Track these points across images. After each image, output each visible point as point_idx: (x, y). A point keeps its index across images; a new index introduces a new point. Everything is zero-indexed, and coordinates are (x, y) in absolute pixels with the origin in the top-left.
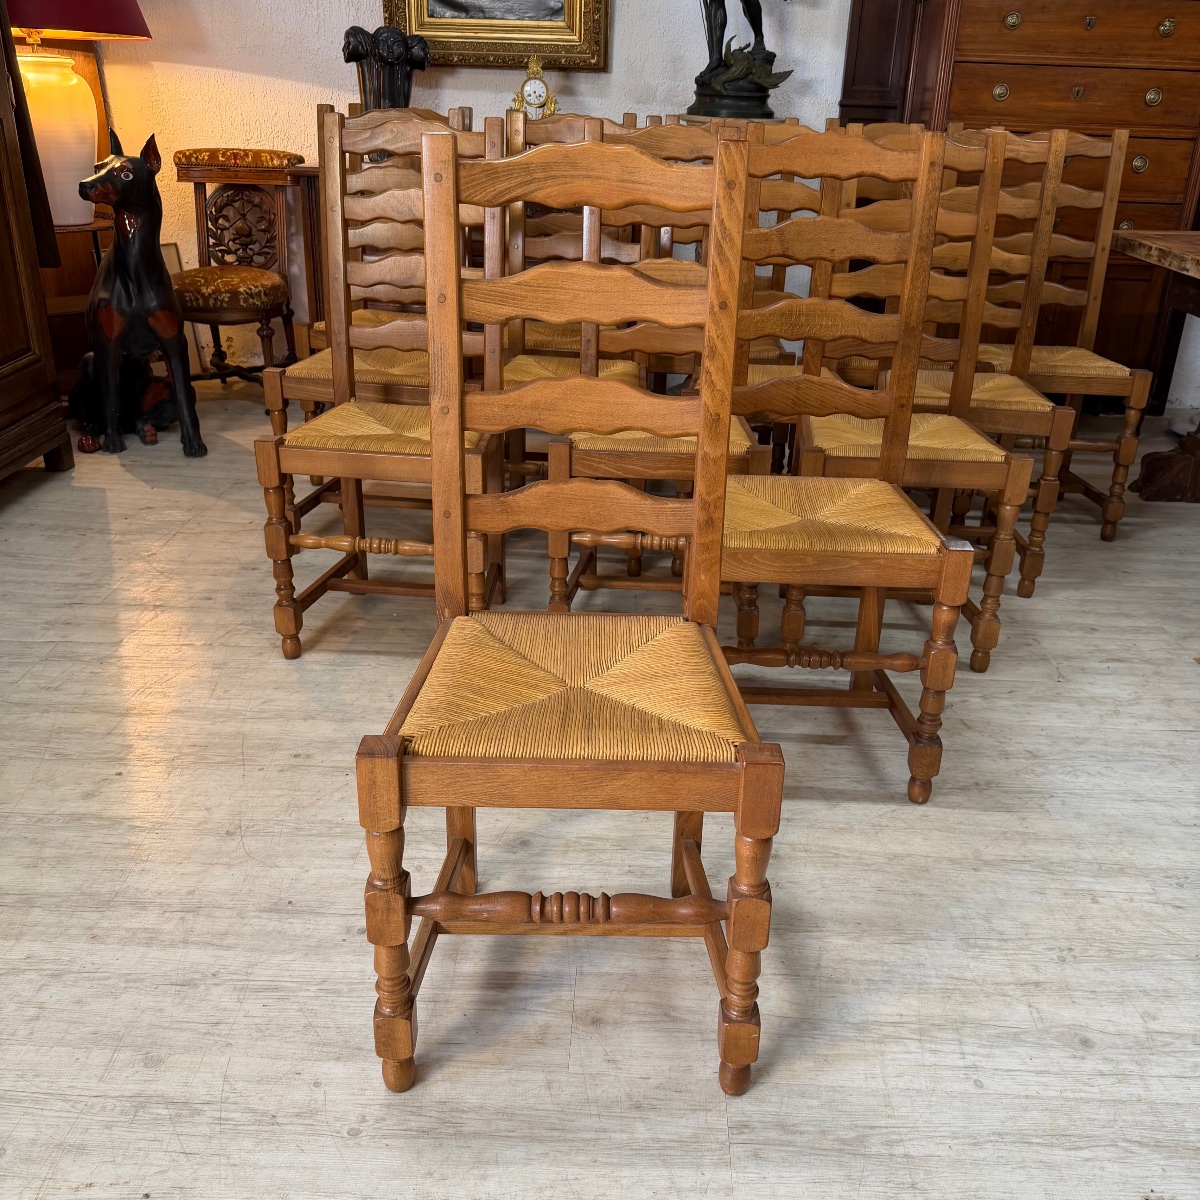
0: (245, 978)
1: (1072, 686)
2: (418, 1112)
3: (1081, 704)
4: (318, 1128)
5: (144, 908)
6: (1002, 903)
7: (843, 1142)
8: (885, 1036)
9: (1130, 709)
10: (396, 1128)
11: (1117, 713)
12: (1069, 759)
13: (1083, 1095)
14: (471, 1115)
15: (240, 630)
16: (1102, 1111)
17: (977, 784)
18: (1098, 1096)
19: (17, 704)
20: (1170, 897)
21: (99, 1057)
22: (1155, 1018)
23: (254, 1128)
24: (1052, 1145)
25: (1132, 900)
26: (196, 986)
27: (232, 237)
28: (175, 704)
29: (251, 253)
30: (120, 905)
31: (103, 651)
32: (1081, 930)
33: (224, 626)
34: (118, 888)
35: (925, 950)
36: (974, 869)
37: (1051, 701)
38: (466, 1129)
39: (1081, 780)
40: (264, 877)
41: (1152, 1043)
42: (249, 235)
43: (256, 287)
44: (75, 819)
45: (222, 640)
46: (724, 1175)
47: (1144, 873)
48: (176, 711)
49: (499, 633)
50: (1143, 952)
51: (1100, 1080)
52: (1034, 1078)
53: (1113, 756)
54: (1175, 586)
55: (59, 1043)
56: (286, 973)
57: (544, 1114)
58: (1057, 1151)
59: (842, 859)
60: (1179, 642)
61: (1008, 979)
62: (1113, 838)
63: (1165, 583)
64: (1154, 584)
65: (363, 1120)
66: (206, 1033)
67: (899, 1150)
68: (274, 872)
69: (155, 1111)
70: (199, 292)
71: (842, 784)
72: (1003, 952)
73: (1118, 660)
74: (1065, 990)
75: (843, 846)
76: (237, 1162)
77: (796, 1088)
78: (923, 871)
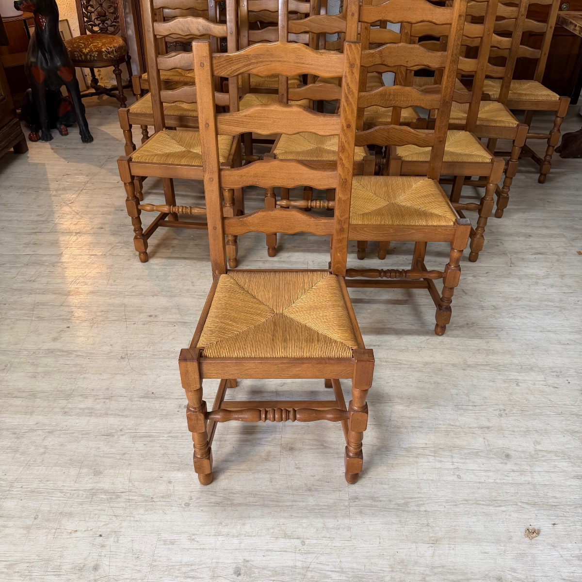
0: (135, 431)
1: (517, 269)
2: (214, 494)
3: (520, 279)
4: (172, 503)
5: (87, 398)
6: (475, 386)
7: (399, 505)
8: (419, 454)
9: (544, 281)
10: (205, 502)
11: (537, 283)
12: (512, 309)
13: (504, 481)
14: (238, 495)
15: (118, 246)
16: (512, 488)
17: (467, 324)
18: (510, 482)
19: (16, 290)
20: (552, 382)
21: (73, 471)
22: (539, 444)
23: (144, 503)
24: (489, 505)
25: (535, 384)
26: (113, 436)
27: (96, 17)
28: (91, 289)
29: (106, 25)
30: (76, 396)
31: (54, 259)
32: (510, 400)
33: (110, 244)
34: (74, 387)
35: (438, 411)
36: (463, 370)
37: (507, 277)
38: (235, 502)
39: (517, 321)
40: (140, 380)
41: (537, 456)
42: (105, 15)
43: (111, 48)
44: (50, 352)
45: (110, 252)
46: (347, 521)
47: (542, 370)
48: (92, 292)
49: (242, 284)
50: (538, 411)
51: (512, 474)
52: (483, 474)
53: (533, 307)
54: (572, 209)
55: (56, 465)
56: (153, 428)
57: (269, 494)
58: (491, 508)
59: (403, 366)
60: (571, 242)
61: (475, 426)
62: (529, 352)
63: (567, 208)
64: (562, 208)
65: (191, 499)
66: (120, 459)
67: (422, 509)
68: (144, 377)
69: (100, 496)
70: (82, 51)
71: (405, 326)
72: (474, 412)
73: (540, 254)
74: (500, 429)
75: (404, 359)
76: (138, 519)
77: (379, 480)
78: (440, 371)
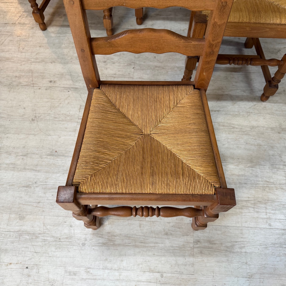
0: (45, 184)
2: (101, 236)
4: (73, 243)
5: (10, 154)
7: (227, 247)
8: (243, 206)
10: (96, 242)
14: (117, 237)
15: (24, 15)
21: (5, 216)
23: (54, 243)
26: (30, 187)
35: (259, 170)
36: (279, 133)
38: (116, 243)
40: (47, 140)
45: (19, 21)
46: (191, 259)
57: (139, 237)
59: (235, 130)
65: (86, 240)
66: (36, 207)
67: (243, 250)
68: (49, 138)
69: (25, 237)
71: (239, 93)
72: (284, 170)
75: (236, 123)
76: (51, 255)
77: (214, 227)
78: (262, 134)
